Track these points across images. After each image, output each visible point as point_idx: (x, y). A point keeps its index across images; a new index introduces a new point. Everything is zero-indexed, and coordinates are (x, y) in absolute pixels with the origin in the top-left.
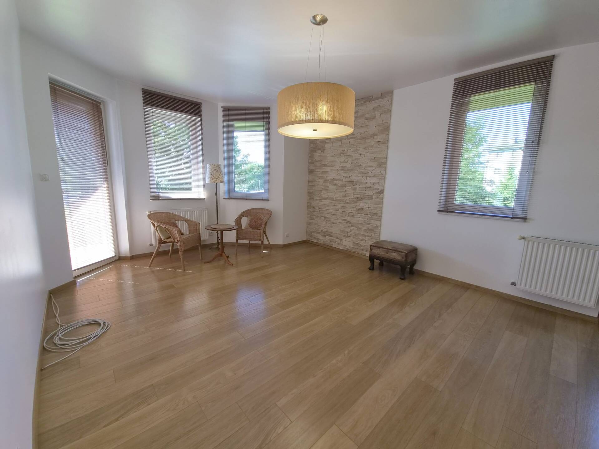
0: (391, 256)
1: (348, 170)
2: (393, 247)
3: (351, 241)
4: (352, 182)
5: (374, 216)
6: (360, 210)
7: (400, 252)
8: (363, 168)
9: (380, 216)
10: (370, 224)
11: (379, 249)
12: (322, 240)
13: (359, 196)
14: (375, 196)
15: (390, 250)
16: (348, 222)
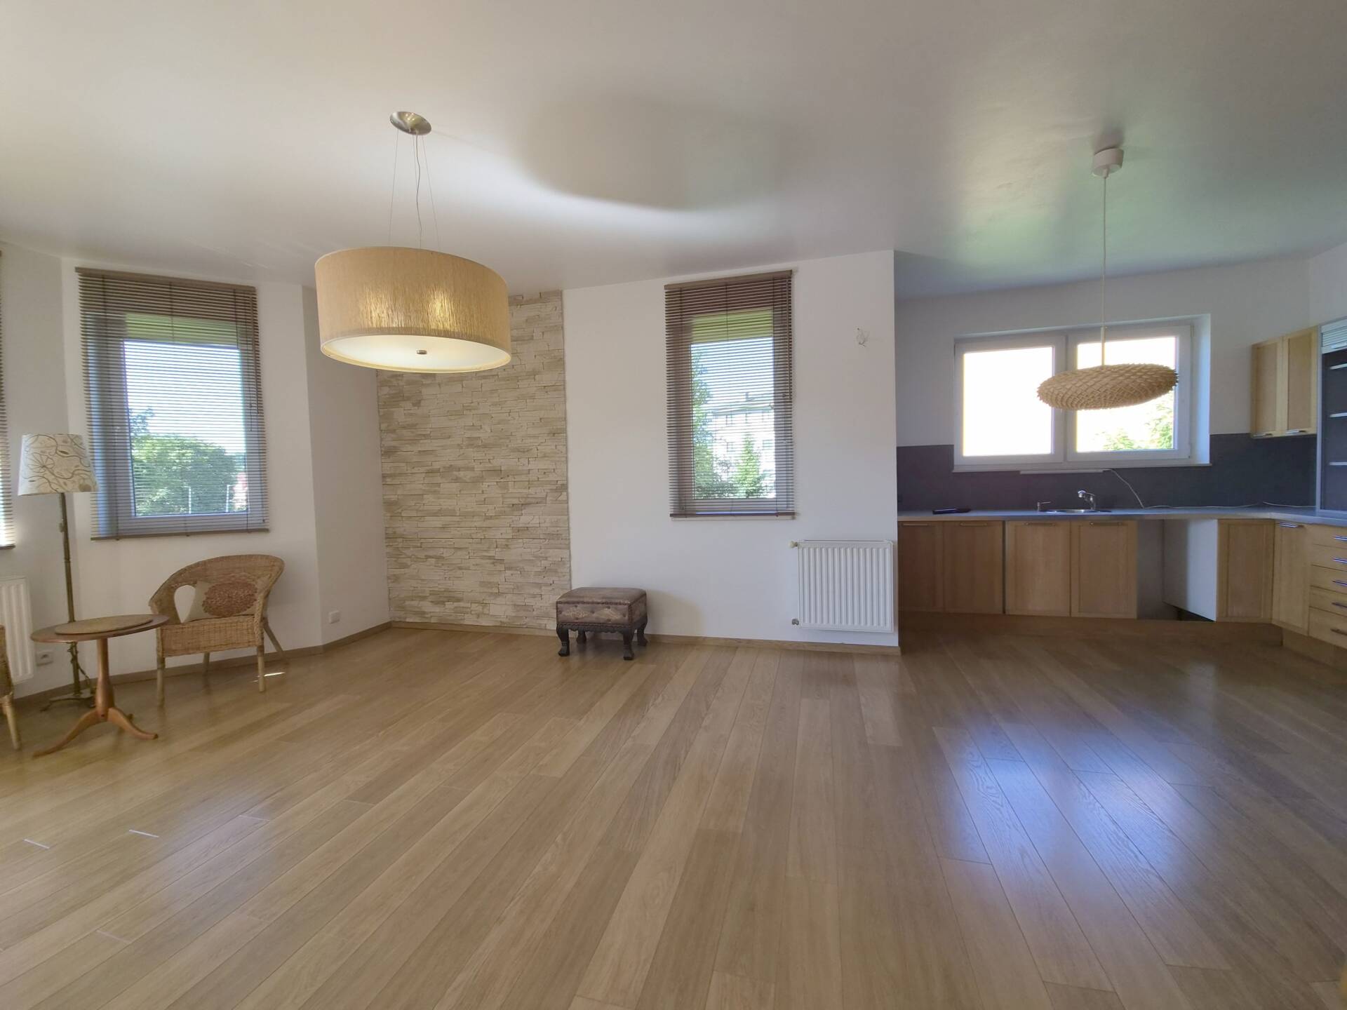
0: (603, 617)
1: (485, 446)
2: (603, 598)
3: (508, 603)
4: (497, 472)
5: (553, 539)
6: (520, 531)
7: (616, 604)
8: (519, 441)
9: (566, 539)
10: (546, 558)
11: (576, 606)
12: (434, 612)
13: (515, 501)
14: (551, 498)
15: (598, 603)
16: (496, 561)
